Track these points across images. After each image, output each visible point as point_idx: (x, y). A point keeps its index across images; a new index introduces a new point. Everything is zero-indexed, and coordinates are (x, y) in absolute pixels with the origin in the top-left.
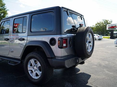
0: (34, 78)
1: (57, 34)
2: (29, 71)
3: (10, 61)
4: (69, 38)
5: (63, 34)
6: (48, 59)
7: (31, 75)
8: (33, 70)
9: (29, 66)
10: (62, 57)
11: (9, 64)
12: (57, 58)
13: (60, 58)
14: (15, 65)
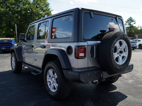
0: (52, 91)
1: (74, 42)
2: (48, 83)
3: (34, 70)
4: (91, 46)
5: (81, 42)
6: (63, 70)
7: (50, 88)
8: (52, 82)
9: (48, 77)
10: (79, 69)
11: (32, 73)
12: (74, 70)
13: (77, 71)
14: (36, 75)
